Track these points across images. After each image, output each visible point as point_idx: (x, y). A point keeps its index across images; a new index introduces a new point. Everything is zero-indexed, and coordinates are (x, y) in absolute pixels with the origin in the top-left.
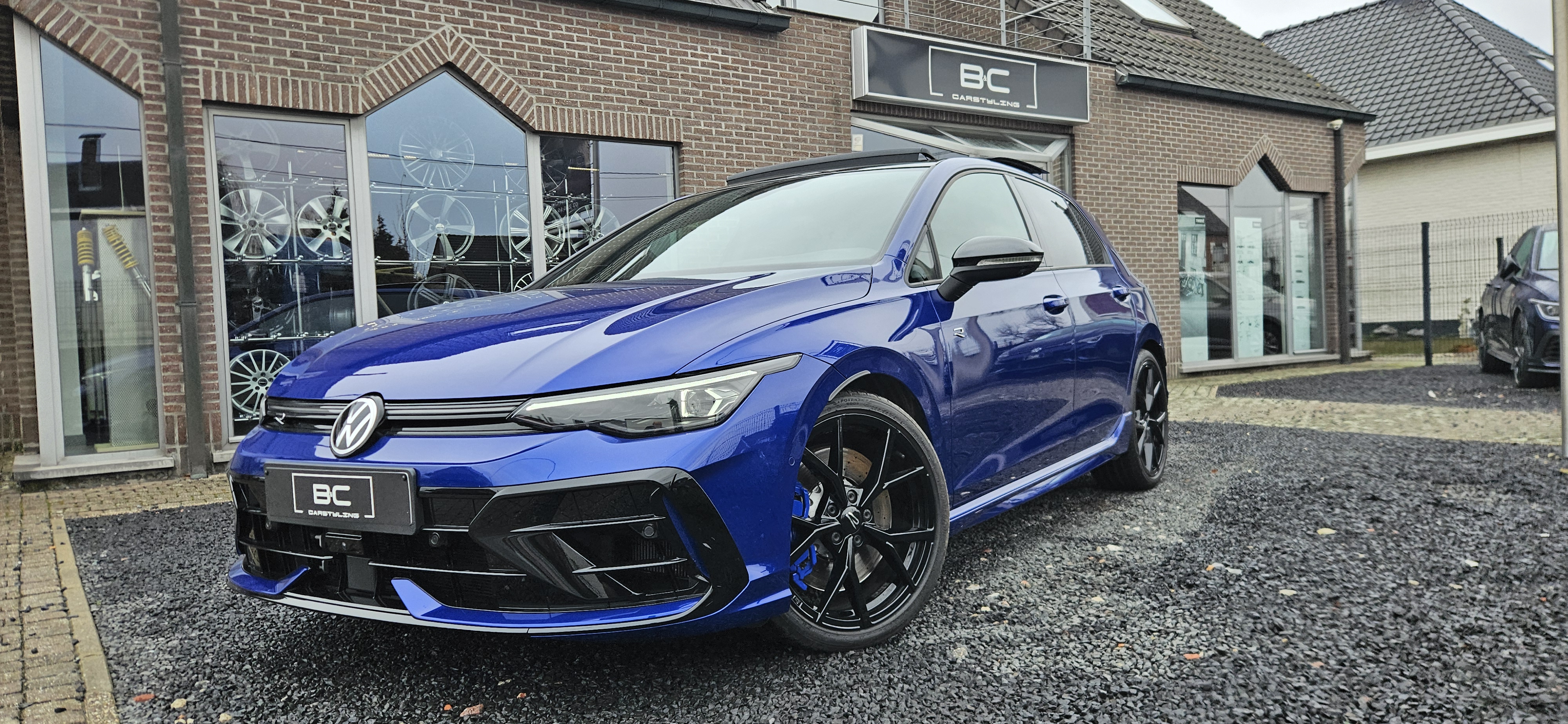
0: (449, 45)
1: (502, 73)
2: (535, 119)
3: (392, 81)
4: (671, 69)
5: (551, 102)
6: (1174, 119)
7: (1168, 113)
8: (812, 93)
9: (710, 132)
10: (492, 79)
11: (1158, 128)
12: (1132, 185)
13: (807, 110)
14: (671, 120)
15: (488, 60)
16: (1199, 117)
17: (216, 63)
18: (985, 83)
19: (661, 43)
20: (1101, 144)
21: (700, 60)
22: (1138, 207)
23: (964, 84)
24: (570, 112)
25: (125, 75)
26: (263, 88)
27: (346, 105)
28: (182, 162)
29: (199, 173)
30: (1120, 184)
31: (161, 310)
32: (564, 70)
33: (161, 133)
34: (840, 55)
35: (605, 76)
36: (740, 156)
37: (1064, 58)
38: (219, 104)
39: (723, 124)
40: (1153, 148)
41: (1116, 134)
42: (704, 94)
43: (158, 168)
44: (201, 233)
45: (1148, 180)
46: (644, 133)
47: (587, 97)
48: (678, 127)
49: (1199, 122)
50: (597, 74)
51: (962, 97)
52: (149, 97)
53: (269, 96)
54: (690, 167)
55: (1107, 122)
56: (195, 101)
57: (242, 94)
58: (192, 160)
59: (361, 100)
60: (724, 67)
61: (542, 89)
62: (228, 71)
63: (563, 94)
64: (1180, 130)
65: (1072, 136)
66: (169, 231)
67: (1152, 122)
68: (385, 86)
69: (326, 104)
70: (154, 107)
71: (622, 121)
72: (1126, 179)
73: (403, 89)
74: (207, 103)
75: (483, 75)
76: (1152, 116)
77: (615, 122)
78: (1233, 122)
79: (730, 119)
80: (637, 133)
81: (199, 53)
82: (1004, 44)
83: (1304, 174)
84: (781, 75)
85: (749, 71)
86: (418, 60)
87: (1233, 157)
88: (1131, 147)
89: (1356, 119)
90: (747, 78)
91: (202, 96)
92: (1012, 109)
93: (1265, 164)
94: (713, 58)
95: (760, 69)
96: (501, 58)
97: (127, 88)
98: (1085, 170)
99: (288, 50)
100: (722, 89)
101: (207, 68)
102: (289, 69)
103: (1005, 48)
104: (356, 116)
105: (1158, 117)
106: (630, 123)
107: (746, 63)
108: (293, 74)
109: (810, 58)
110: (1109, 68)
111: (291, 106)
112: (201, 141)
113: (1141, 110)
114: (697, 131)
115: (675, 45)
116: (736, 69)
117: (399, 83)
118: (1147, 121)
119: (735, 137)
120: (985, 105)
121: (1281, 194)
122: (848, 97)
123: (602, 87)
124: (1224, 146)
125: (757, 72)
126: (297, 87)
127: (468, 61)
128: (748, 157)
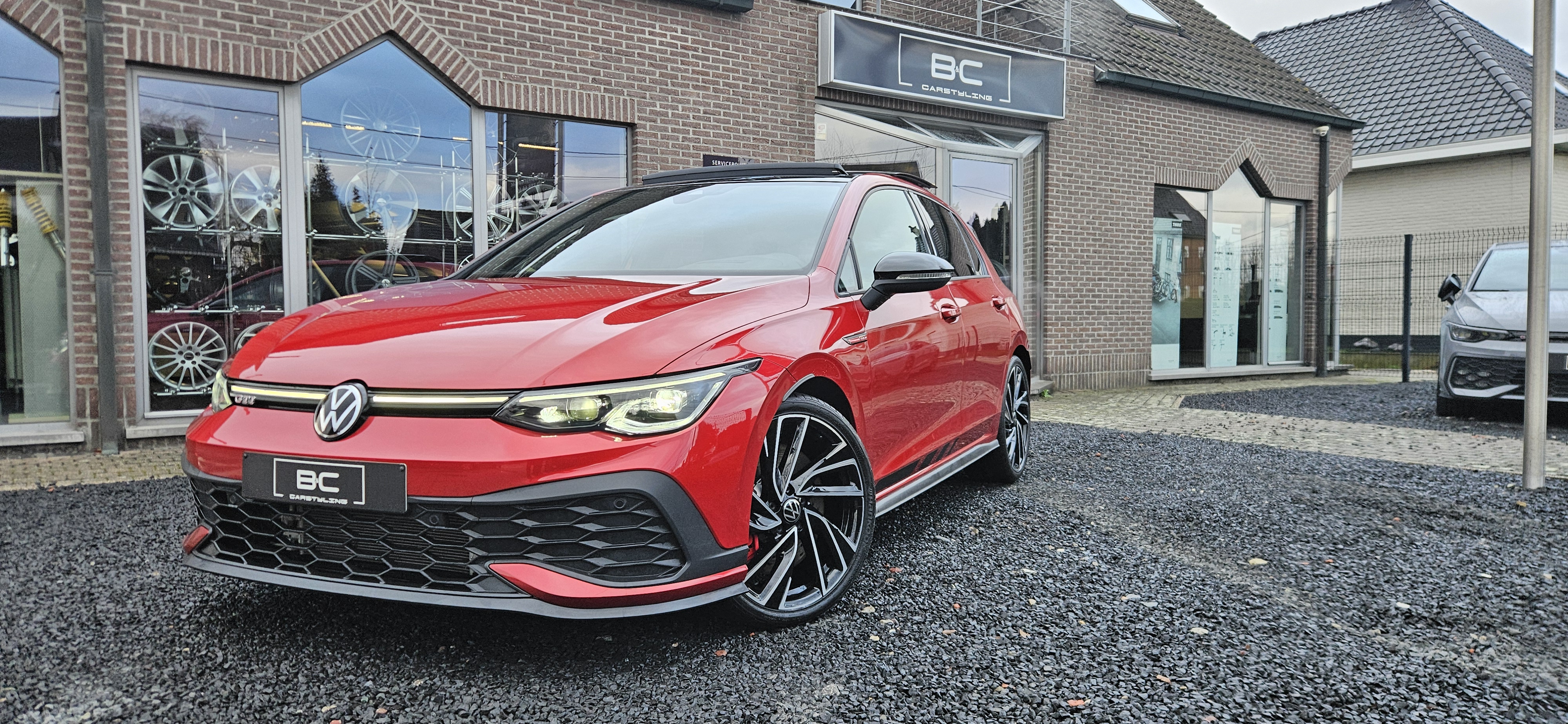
0: (392, 12)
1: (447, 43)
2: (481, 94)
3: (330, 47)
4: (627, 47)
5: (498, 76)
6: (1153, 119)
7: (1148, 112)
8: (776, 78)
9: (666, 114)
10: (436, 50)
11: (1136, 127)
12: (1106, 185)
13: (770, 95)
14: (625, 100)
15: (432, 30)
16: (1180, 118)
17: (142, 21)
18: (957, 75)
19: (617, 19)
20: (1077, 141)
21: (658, 39)
22: (1113, 208)
23: (934, 75)
24: (518, 87)
25: (44, 31)
26: (191, 49)
27: (279, 71)
28: (102, 125)
29: (121, 137)
30: (1094, 184)
31: (76, 278)
32: (514, 43)
33: (81, 93)
34: (806, 39)
35: (556, 51)
36: (697, 141)
37: (1041, 51)
38: (144, 64)
39: (680, 106)
40: (1130, 149)
41: (1093, 132)
42: (661, 75)
43: (77, 129)
44: (122, 198)
45: (1124, 181)
46: (596, 112)
47: (537, 73)
48: (633, 108)
49: (1180, 123)
50: (548, 49)
51: (932, 88)
52: (70, 55)
53: (197, 58)
54: (644, 150)
55: (1084, 119)
56: (118, 61)
57: (168, 56)
58: (112, 123)
59: (296, 66)
60: (683, 47)
61: (489, 62)
62: (155, 30)
63: (511, 69)
64: (1159, 131)
65: (1046, 133)
66: (86, 195)
67: (1130, 121)
68: (322, 53)
69: (258, 69)
70: (74, 66)
71: (573, 98)
72: (1101, 179)
73: (342, 57)
74: (130, 63)
75: (426, 45)
76: (1131, 115)
77: (566, 99)
78: (1215, 124)
79: (688, 102)
80: (589, 113)
81: (124, 11)
82: (979, 34)
83: (1287, 180)
84: (743, 58)
85: (709, 52)
86: (358, 27)
87: (1214, 160)
88: (1108, 146)
89: (1344, 126)
90: (707, 59)
91: (126, 56)
92: (985, 103)
93: (1247, 168)
94: (672, 37)
95: (721, 51)
96: (447, 28)
97: (46, 44)
98: (1058, 168)
99: (219, 12)
100: (680, 70)
101: (132, 27)
102: (219, 32)
103: (979, 39)
104: (289, 83)
105: (1137, 116)
106: (581, 101)
107: (707, 44)
108: (224, 36)
109: (775, 41)
110: (1088, 63)
111: (220, 70)
112: (123, 103)
113: (1119, 108)
114: (652, 112)
115: (632, 22)
116: (696, 50)
117: (338, 51)
118: (1125, 120)
119: (692, 120)
120: (956, 97)
121: (1262, 200)
122: (813, 84)
123: (554, 63)
124: (1205, 148)
125: (718, 53)
126: (228, 50)
127: (411, 30)
128: (705, 142)
